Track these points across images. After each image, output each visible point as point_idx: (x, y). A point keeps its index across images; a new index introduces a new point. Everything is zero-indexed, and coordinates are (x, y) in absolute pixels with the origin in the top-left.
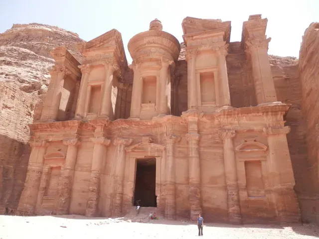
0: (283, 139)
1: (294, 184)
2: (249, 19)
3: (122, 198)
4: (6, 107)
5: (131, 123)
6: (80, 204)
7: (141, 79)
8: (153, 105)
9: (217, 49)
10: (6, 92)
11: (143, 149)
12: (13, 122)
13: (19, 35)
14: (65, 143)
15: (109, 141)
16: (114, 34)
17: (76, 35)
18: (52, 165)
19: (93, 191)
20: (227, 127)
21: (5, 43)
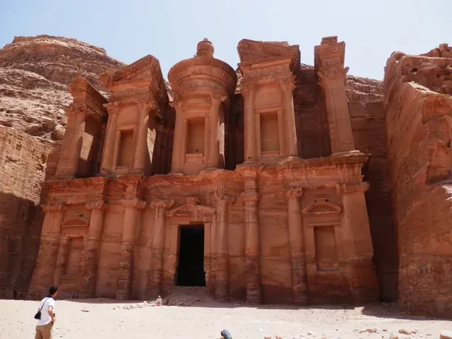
0: (361, 198)
1: (372, 255)
2: (322, 43)
3: (161, 275)
4: (11, 160)
5: (172, 179)
6: (109, 285)
7: (185, 121)
8: (201, 155)
9: (281, 82)
10: (10, 141)
11: (188, 213)
12: (19, 180)
13: (23, 53)
14: (87, 206)
15: (145, 202)
16: (150, 61)
17: (102, 50)
18: (72, 235)
19: (124, 268)
20: (292, 184)
21: (4, 63)
